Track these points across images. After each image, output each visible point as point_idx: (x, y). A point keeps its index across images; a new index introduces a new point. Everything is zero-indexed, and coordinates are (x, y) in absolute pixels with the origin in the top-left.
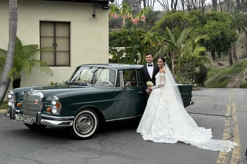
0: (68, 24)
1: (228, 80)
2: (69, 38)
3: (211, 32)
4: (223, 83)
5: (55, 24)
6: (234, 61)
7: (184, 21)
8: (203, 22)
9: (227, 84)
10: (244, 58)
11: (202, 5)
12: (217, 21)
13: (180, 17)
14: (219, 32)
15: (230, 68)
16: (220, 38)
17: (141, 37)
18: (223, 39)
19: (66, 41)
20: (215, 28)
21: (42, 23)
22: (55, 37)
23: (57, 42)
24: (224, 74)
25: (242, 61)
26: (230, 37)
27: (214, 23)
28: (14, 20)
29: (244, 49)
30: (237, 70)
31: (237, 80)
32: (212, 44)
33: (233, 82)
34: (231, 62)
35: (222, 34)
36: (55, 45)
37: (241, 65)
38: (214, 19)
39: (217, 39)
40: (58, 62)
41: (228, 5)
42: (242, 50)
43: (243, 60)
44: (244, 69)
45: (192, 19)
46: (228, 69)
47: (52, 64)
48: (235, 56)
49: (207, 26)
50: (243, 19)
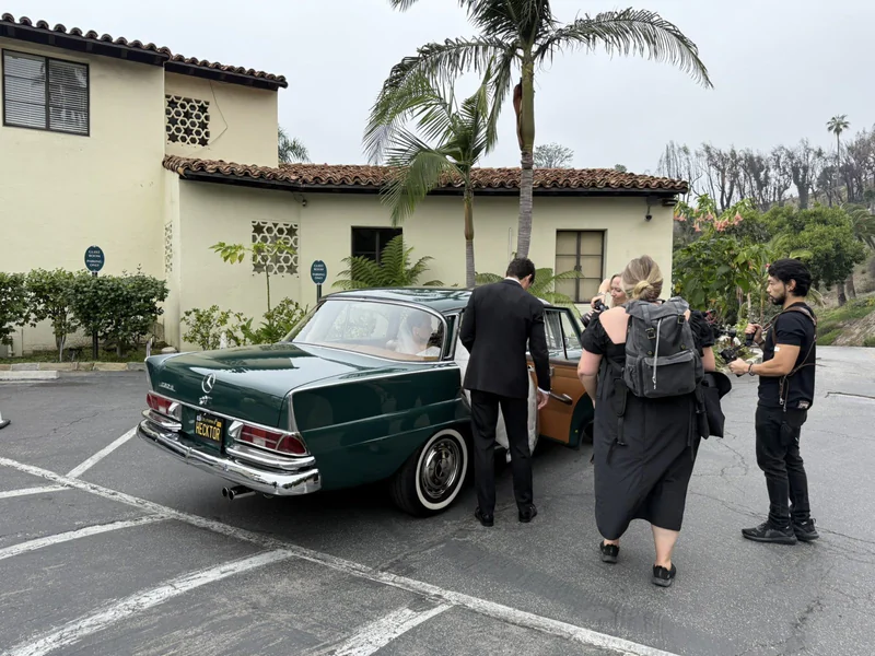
0: (602, 233)
1: (837, 331)
2: (602, 256)
3: (814, 245)
4: (826, 336)
5: (579, 233)
6: (848, 298)
7: (761, 226)
8: (795, 227)
9: (835, 339)
10: (867, 291)
11: (780, 197)
12: (826, 224)
13: (752, 219)
14: (830, 245)
15: (842, 310)
16: (834, 253)
17: (731, 252)
18: (839, 258)
19: (597, 262)
20: (822, 237)
21: (559, 232)
22: (578, 256)
23: (581, 264)
24: (829, 320)
25: (865, 296)
26: (852, 253)
27: (819, 229)
28: (526, 228)
29: (867, 275)
30: (858, 313)
31: (857, 331)
32: (816, 267)
33: (848, 335)
34: (842, 299)
35: (838, 247)
36: (578, 268)
37: (864, 305)
38: (819, 222)
39: (827, 256)
40: (582, 298)
41: (830, 197)
42: (863, 276)
43: (868, 295)
44: (870, 311)
45: (775, 223)
46: (837, 312)
47: (573, 299)
48: (851, 288)
49: (805, 234)
50: (867, 222)
